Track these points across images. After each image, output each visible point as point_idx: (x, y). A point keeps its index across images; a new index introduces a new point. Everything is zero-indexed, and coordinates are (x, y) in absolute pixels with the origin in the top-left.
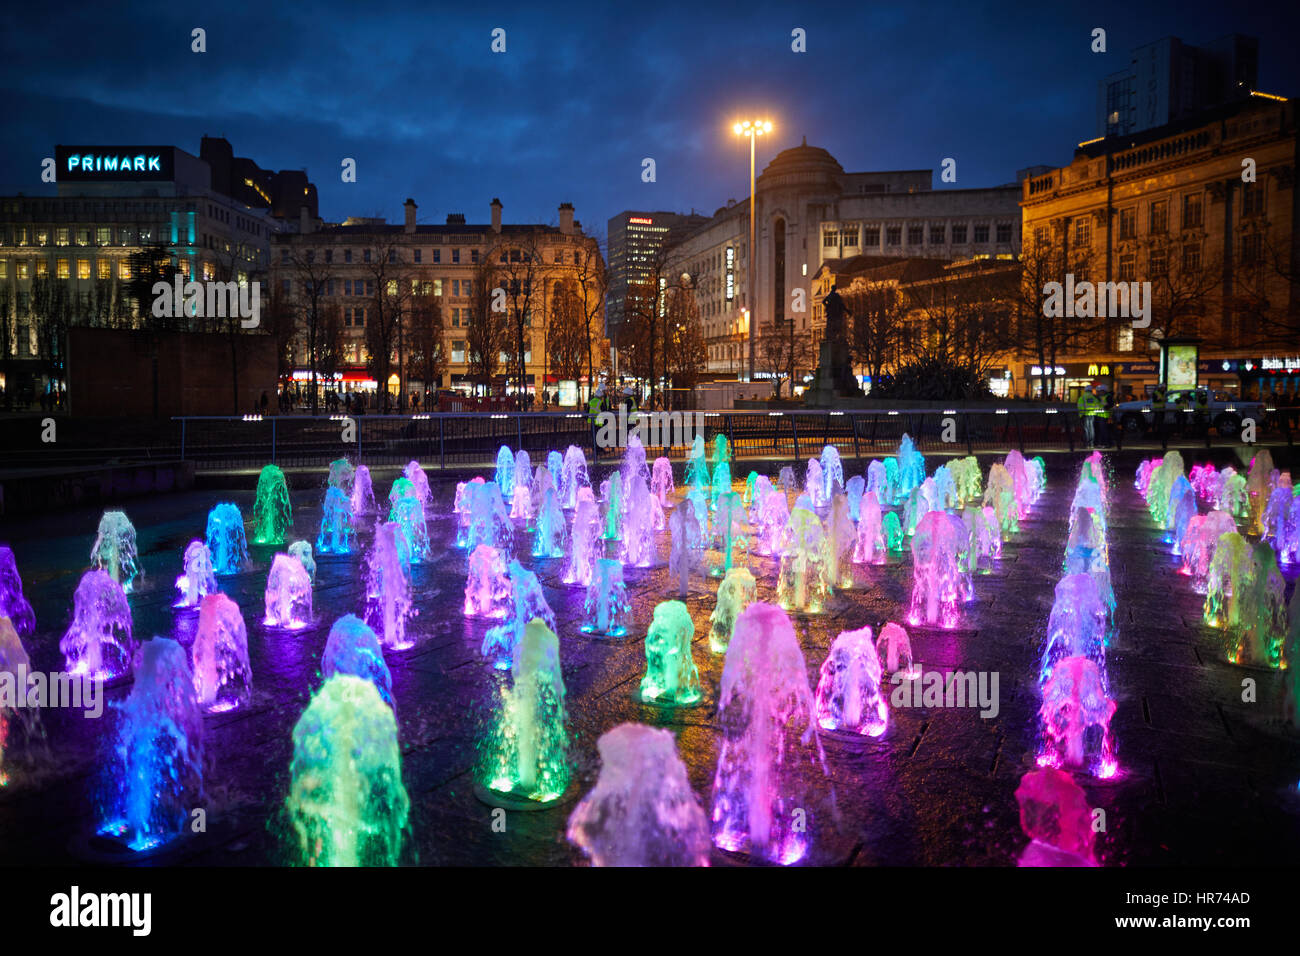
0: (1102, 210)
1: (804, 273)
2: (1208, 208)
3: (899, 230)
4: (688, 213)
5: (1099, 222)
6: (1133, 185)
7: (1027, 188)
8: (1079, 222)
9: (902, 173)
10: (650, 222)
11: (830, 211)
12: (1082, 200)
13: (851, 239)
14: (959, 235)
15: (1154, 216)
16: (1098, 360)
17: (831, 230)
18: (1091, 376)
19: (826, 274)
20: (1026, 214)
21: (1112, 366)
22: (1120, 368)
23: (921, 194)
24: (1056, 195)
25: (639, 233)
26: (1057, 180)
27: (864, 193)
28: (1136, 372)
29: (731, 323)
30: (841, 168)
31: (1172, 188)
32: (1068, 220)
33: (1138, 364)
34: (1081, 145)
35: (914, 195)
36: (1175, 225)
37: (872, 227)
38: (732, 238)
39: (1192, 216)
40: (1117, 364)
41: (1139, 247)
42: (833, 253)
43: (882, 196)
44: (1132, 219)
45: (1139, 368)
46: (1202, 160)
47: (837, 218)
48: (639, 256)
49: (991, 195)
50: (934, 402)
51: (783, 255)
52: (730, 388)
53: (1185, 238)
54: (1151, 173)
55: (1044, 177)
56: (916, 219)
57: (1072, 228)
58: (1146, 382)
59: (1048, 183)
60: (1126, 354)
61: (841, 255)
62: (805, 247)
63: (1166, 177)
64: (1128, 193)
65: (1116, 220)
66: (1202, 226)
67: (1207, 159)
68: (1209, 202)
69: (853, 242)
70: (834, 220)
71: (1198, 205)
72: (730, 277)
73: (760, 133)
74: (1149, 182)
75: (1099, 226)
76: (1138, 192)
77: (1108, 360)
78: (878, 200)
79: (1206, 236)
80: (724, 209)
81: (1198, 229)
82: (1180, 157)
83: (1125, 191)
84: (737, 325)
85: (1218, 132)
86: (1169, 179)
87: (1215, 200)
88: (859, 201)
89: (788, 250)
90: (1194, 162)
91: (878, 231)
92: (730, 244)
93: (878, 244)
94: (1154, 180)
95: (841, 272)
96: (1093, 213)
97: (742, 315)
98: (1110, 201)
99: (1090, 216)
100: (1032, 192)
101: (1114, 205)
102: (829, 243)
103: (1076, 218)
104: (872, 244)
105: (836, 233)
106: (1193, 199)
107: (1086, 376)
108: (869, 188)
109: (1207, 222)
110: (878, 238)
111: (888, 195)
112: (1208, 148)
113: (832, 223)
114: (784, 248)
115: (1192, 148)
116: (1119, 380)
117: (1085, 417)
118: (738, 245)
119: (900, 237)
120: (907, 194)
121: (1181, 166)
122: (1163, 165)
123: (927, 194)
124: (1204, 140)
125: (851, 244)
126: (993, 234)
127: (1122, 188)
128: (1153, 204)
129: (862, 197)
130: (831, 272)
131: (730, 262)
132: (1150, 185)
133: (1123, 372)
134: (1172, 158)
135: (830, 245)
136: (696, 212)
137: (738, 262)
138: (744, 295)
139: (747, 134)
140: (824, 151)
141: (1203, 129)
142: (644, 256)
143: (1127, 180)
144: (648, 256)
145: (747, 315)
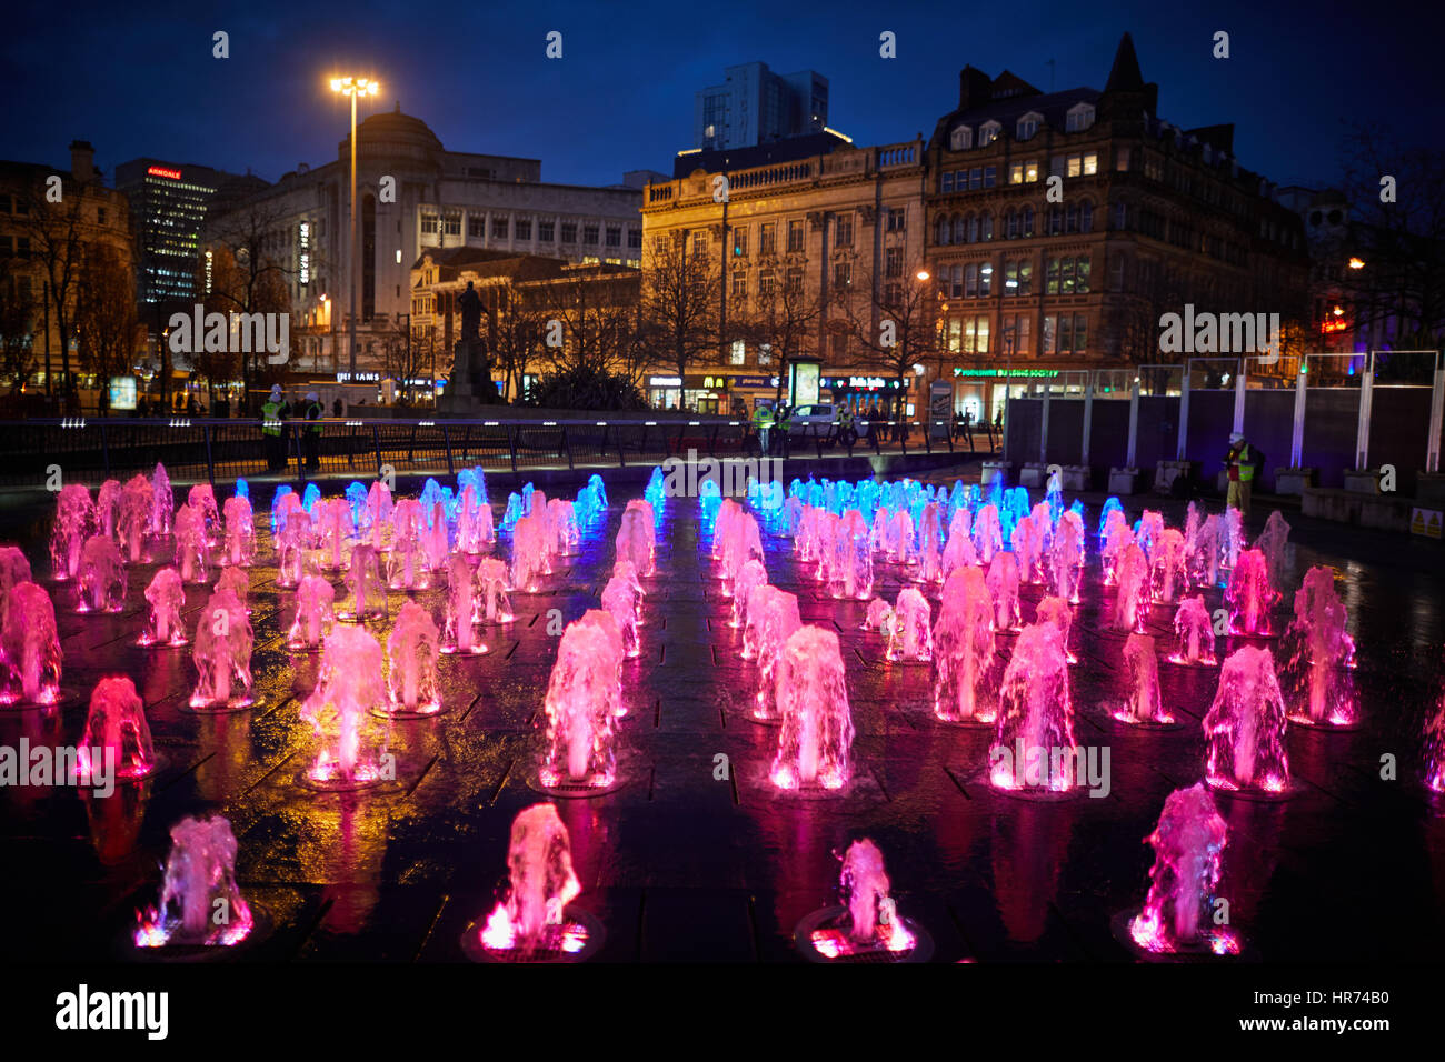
0: (717, 226)
1: (399, 260)
2: (809, 234)
3: (506, 222)
4: (244, 173)
5: (715, 238)
6: (745, 205)
7: (648, 195)
8: (696, 235)
9: (509, 160)
10: (178, 176)
11: (429, 193)
12: (701, 214)
13: (453, 228)
14: (568, 233)
15: (763, 237)
16: (713, 373)
17: (430, 213)
18: (707, 388)
19: (428, 264)
20: (646, 221)
21: (726, 379)
22: (733, 381)
23: (531, 185)
24: (675, 205)
25: (163, 188)
26: (676, 191)
27: (466, 176)
28: (747, 385)
29: (307, 312)
30: (441, 145)
31: (779, 212)
32: (686, 232)
33: (749, 377)
34: (680, 154)
35: (522, 185)
36: (781, 246)
37: (477, 215)
38: (307, 210)
39: (795, 241)
40: (731, 377)
41: (750, 265)
42: (433, 240)
43: (488, 182)
44: (745, 238)
45: (750, 381)
46: (803, 189)
47: (437, 201)
48: (162, 218)
49: (601, 195)
50: (591, 413)
51: (373, 237)
52: (330, 391)
53: (789, 262)
54: (761, 195)
55: (664, 186)
56: (524, 212)
57: (690, 241)
58: (756, 395)
59: (667, 193)
60: (737, 367)
61: (441, 244)
62: (399, 230)
63: (774, 201)
64: (741, 213)
65: (730, 237)
66: (803, 251)
67: (808, 189)
68: (809, 229)
69: (455, 230)
70: (433, 204)
71: (800, 231)
72: (305, 258)
73: (362, 94)
74: (759, 203)
75: (715, 241)
76: (750, 213)
77: (723, 373)
78: (483, 187)
79: (807, 261)
80: (294, 173)
81: (800, 254)
82: (786, 184)
83: (738, 210)
84: (315, 316)
85: (817, 166)
86: (776, 203)
87: (814, 229)
88: (462, 185)
89: (378, 232)
90: (797, 191)
91: (483, 221)
92: (304, 217)
93: (483, 235)
94: (764, 203)
95: (445, 263)
96: (710, 227)
97: (321, 304)
98: (725, 218)
99: (707, 230)
100: (652, 200)
101: (729, 222)
102: (428, 228)
103: (694, 231)
104: (476, 235)
105: (435, 218)
106: (796, 225)
107: (703, 388)
108: (472, 171)
109: (808, 249)
110: (483, 228)
111: (494, 182)
112: (809, 180)
113: (431, 206)
114: (373, 229)
115: (796, 177)
116: (731, 393)
117: (760, 429)
118: (315, 220)
119: (506, 230)
120: (514, 184)
121: (787, 192)
122: (772, 189)
123: (537, 185)
124: (805, 171)
125: (453, 233)
126: (602, 236)
127: (736, 206)
128: (763, 226)
129: (466, 181)
130: (434, 262)
131: (304, 240)
132: (761, 207)
133: (736, 385)
134: (778, 184)
135: (429, 231)
136: (253, 173)
137: (315, 240)
138: (323, 280)
139: (347, 93)
140: (421, 121)
141: (805, 162)
142: (171, 219)
143: (741, 199)
144: (176, 220)
145: (328, 305)
